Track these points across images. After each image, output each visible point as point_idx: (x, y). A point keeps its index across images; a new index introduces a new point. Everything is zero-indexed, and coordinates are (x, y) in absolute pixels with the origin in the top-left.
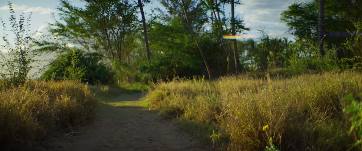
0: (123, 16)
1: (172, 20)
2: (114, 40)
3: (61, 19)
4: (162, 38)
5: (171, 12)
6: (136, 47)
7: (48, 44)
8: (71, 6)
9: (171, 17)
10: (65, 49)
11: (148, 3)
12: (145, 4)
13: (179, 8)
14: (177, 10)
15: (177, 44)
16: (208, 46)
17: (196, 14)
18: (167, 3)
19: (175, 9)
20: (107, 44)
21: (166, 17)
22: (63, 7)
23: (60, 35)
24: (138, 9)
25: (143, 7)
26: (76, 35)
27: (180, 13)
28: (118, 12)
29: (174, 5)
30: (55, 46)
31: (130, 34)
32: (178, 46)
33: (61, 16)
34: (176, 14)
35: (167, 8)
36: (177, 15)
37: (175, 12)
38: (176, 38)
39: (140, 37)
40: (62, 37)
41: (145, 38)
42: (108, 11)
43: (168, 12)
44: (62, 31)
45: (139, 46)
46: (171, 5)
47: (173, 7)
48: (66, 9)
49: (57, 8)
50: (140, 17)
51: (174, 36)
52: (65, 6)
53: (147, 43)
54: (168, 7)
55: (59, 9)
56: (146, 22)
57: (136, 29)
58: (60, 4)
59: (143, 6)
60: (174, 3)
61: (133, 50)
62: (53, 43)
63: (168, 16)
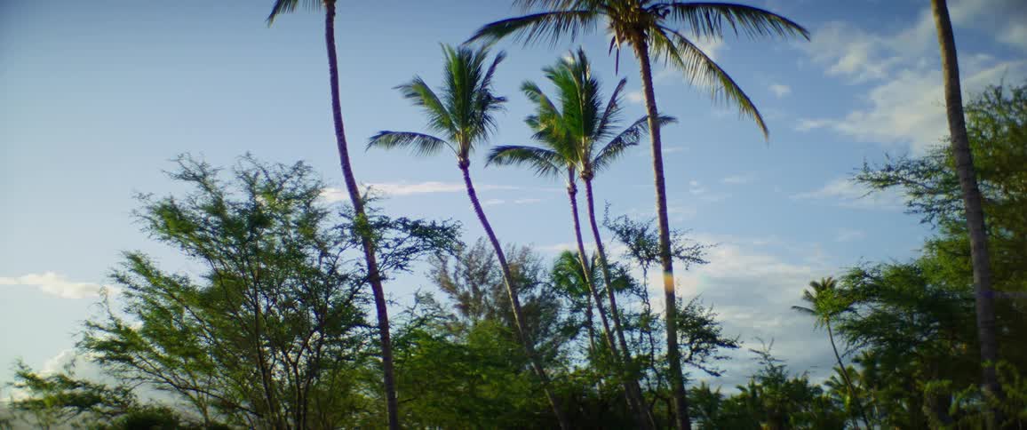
0: (321, 311)
1: (467, 331)
2: (287, 382)
3: (128, 310)
4: (441, 384)
5: (465, 309)
6: (357, 411)
7: (74, 385)
8: (158, 273)
9: (465, 324)
10: (123, 405)
11: (399, 270)
12: (389, 272)
13: (488, 298)
14: (483, 302)
15: (486, 402)
16: (581, 409)
17: (540, 314)
18: (453, 281)
19: (477, 300)
20: (261, 396)
21: (449, 321)
22: (133, 274)
23: (112, 359)
24: (368, 290)
25: (383, 284)
26: (169, 363)
27: (492, 311)
28: (303, 298)
29: (475, 288)
30: (90, 395)
31: (341, 367)
32: (491, 407)
33: (130, 300)
34: (479, 315)
35: (454, 295)
36: (482, 318)
37: (477, 308)
38: (483, 383)
39: (369, 378)
40: (117, 365)
41: (385, 382)
42: (275, 291)
43: (456, 306)
44: (120, 348)
45: (367, 408)
46: (466, 289)
47: (472, 295)
48: (142, 281)
49: (110, 274)
50: (372, 317)
51: (479, 376)
52: (137, 271)
53: (392, 398)
54: (456, 293)
55: (117, 276)
56: (392, 331)
57: (361, 354)
58: (123, 264)
59: (384, 278)
60: (473, 284)
61: (346, 417)
62: (85, 385)
63: (457, 319)
